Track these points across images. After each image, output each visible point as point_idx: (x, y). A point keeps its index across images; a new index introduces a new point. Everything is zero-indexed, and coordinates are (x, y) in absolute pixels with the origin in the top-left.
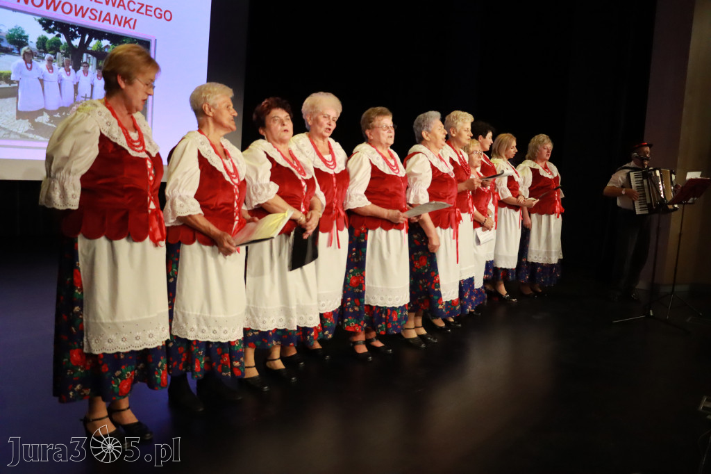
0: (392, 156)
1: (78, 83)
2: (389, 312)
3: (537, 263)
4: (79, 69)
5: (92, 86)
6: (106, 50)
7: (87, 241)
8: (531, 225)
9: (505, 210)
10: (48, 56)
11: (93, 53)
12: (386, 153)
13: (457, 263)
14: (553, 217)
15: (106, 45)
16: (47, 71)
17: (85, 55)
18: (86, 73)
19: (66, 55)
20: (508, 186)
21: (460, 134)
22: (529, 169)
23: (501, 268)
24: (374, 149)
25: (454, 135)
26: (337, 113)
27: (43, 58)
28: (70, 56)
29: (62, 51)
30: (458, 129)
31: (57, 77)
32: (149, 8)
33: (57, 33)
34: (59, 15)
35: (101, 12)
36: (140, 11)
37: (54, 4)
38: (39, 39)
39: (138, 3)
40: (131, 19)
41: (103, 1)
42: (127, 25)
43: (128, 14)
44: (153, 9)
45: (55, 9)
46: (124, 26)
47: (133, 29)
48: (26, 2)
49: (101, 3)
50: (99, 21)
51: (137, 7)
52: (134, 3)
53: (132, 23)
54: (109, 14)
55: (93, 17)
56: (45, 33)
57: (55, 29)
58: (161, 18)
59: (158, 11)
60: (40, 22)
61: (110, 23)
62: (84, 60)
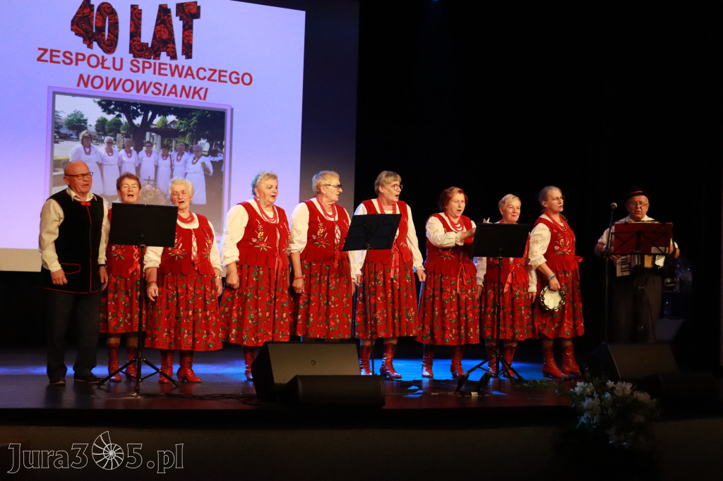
1: (140, 165)
4: (141, 149)
5: (157, 167)
6: (172, 126)
10: (107, 139)
11: (156, 131)
15: (172, 120)
16: (106, 154)
17: (148, 134)
18: (149, 153)
19: (127, 136)
27: (102, 141)
28: (131, 136)
29: (122, 132)
31: (117, 159)
32: (222, 73)
33: (117, 113)
34: (119, 94)
35: (166, 85)
36: (213, 78)
37: (114, 84)
38: (98, 121)
39: (210, 70)
40: (201, 89)
41: (168, 72)
42: (196, 96)
43: (197, 83)
44: (228, 74)
45: (115, 88)
46: (193, 98)
47: (204, 99)
48: (86, 85)
49: (166, 75)
50: (164, 94)
51: (208, 74)
52: (205, 70)
53: (202, 93)
54: (174, 86)
55: (157, 92)
56: (105, 115)
57: (115, 109)
58: (238, 82)
59: (234, 76)
60: (100, 103)
61: (176, 96)
62: (147, 139)
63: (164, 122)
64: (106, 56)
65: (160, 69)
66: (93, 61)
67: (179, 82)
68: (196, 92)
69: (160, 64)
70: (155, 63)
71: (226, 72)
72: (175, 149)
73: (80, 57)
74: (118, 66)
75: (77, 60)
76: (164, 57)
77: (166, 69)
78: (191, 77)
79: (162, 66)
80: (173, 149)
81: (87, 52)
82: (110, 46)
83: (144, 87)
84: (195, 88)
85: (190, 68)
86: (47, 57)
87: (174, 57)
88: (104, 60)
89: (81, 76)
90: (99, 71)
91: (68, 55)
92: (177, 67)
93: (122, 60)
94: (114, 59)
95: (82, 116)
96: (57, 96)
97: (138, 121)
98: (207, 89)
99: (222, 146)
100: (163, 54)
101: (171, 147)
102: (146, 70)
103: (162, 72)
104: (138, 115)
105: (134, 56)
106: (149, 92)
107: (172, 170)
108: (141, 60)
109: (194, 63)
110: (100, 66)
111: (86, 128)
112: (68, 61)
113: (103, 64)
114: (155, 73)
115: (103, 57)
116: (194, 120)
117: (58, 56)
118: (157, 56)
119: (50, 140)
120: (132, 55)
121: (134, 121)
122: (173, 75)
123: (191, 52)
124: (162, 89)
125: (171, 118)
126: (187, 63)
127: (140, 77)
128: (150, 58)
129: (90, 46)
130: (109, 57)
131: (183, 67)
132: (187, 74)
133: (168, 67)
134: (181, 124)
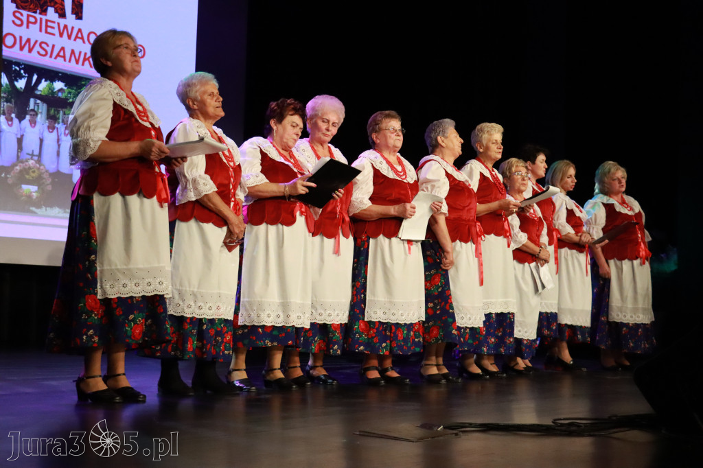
0: (400, 163)
1: (22, 136)
2: (394, 329)
3: (621, 323)
4: (24, 118)
5: (42, 141)
6: (60, 95)
7: (102, 198)
8: (609, 274)
9: (565, 252)
11: (43, 98)
12: (393, 159)
13: (482, 283)
14: (636, 262)
15: (60, 88)
17: (32, 100)
18: (33, 123)
19: (8, 100)
20: (568, 221)
21: (487, 148)
22: (601, 205)
23: (566, 325)
24: (378, 155)
25: (481, 150)
26: (339, 119)
29: (3, 95)
30: (484, 142)
35: (53, 46)
41: (56, 31)
42: (87, 63)
46: (83, 64)
49: (54, 35)
50: (51, 57)
54: (63, 49)
55: (43, 52)
61: (65, 60)
62: (32, 107)
63: (51, 89)
65: (47, 26)
68: (86, 59)
69: (47, 21)
70: (41, 19)
72: (63, 121)
76: (52, 13)
77: (53, 28)
78: (81, 42)
79: (50, 24)
80: (60, 121)
83: (28, 45)
84: (85, 54)
85: (80, 30)
92: (66, 27)
97: (21, 84)
100: (51, 10)
101: (59, 118)
102: (31, 25)
103: (49, 30)
104: (21, 77)
106: (34, 53)
107: (59, 146)
108: (25, 13)
109: (84, 25)
114: (40, 30)
121: (16, 84)
122: (61, 35)
124: (49, 49)
125: (58, 85)
126: (77, 24)
127: (24, 33)
131: (73, 28)
132: (76, 37)
133: (56, 26)
134: (70, 93)
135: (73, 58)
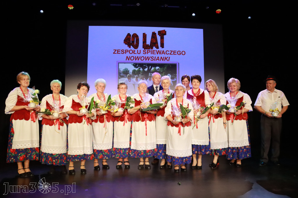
2: (119, 150)
4: (148, 79)
6: (158, 70)
10: (136, 76)
16: (136, 81)
17: (150, 73)
18: (150, 79)
19: (142, 75)
27: (134, 77)
29: (141, 73)
32: (175, 52)
33: (139, 68)
34: (140, 61)
35: (155, 57)
36: (171, 54)
37: (138, 58)
38: (133, 71)
39: (170, 51)
40: (168, 57)
41: (156, 53)
42: (166, 60)
43: (166, 56)
44: (177, 52)
45: (138, 60)
46: (165, 60)
47: (169, 61)
48: (129, 60)
49: (155, 54)
50: (155, 60)
51: (170, 52)
52: (169, 51)
53: (168, 59)
54: (158, 57)
55: (152, 60)
56: (135, 69)
57: (138, 66)
58: (180, 54)
59: (179, 52)
60: (133, 65)
61: (159, 60)
62: (150, 75)
63: (155, 69)
64: (135, 50)
65: (153, 52)
66: (131, 52)
67: (160, 56)
68: (166, 59)
69: (153, 51)
70: (151, 51)
71: (176, 51)
73: (127, 51)
74: (139, 53)
75: (126, 52)
76: (154, 48)
77: (155, 52)
78: (164, 54)
79: (154, 51)
81: (129, 49)
82: (136, 47)
83: (148, 58)
84: (165, 57)
85: (163, 51)
86: (116, 52)
87: (158, 48)
88: (134, 51)
89: (127, 57)
90: (133, 55)
91: (123, 51)
92: (159, 51)
93: (140, 50)
94: (138, 50)
95: (127, 69)
96: (120, 64)
97: (146, 69)
98: (169, 57)
99: (176, 76)
100: (154, 47)
102: (148, 53)
103: (154, 53)
104: (146, 68)
105: (144, 49)
106: (150, 60)
108: (146, 50)
109: (165, 49)
110: (133, 53)
111: (129, 73)
112: (123, 53)
113: (134, 52)
114: (151, 54)
115: (134, 50)
116: (165, 68)
117: (120, 52)
118: (152, 48)
119: (117, 78)
120: (143, 49)
121: (145, 70)
122: (157, 54)
123: (164, 46)
124: (154, 58)
125: (157, 68)
126: (162, 49)
127: (146, 55)
128: (150, 49)
129: (130, 47)
130: (136, 50)
131: (161, 51)
132: (162, 53)
133: (156, 51)
134: (161, 69)
135: (161, 59)
